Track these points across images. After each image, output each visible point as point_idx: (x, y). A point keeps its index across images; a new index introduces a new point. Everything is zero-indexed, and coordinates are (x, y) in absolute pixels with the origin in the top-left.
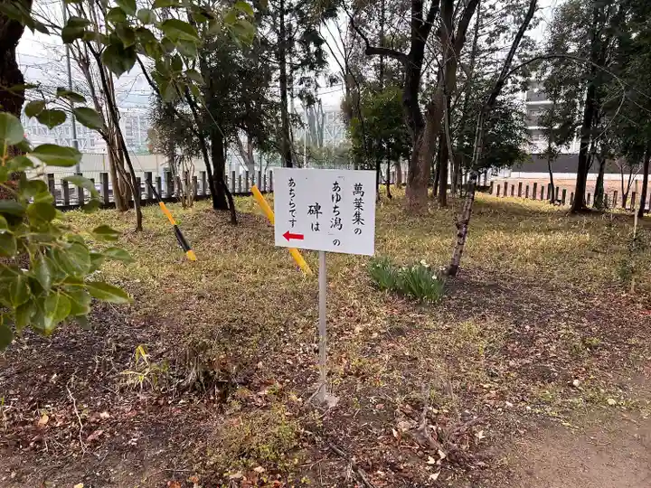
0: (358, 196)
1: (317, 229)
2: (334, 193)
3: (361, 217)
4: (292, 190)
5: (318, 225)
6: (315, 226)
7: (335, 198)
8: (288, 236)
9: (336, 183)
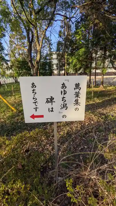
0: (77, 90)
1: (52, 111)
2: (63, 90)
3: (79, 101)
4: (34, 90)
5: (52, 108)
6: (50, 109)
7: (63, 93)
8: (33, 117)
9: (64, 84)
